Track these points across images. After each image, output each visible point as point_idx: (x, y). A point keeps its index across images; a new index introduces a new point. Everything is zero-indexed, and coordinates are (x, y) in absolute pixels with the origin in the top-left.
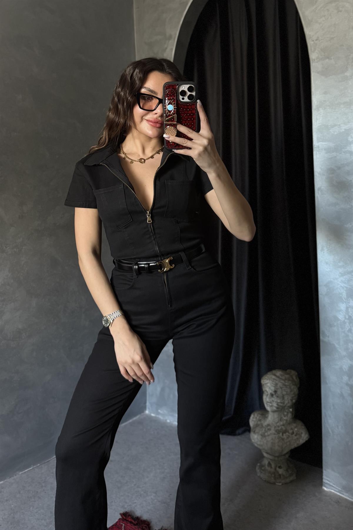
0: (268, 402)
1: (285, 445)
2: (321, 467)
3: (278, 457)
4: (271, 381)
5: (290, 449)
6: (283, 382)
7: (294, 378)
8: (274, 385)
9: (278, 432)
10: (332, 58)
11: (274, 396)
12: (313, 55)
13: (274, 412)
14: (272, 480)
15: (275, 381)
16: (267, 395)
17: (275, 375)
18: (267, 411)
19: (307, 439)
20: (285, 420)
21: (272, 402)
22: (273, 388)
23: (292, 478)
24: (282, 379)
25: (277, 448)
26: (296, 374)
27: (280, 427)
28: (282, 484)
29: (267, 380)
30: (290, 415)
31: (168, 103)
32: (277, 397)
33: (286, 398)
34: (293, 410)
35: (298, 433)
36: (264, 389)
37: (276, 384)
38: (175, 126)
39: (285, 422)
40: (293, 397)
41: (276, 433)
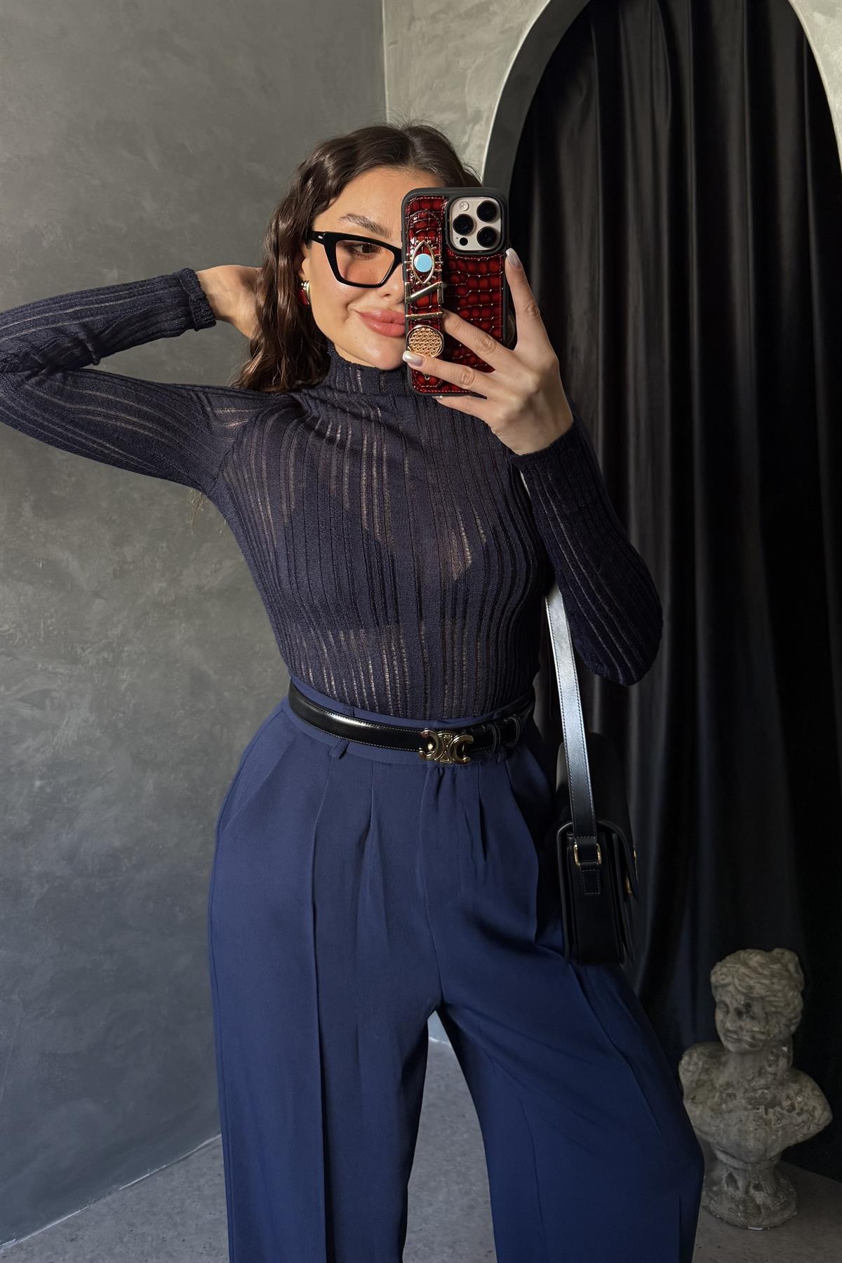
0: (728, 1030)
1: (774, 1137)
3: (754, 1164)
4: (736, 981)
5: (785, 1146)
6: (767, 982)
7: (792, 968)
8: (744, 990)
9: (754, 1103)
11: (745, 1016)
14: (740, 1218)
15: (747, 980)
16: (728, 1012)
17: (745, 964)
19: (828, 1123)
20: (771, 1074)
21: (740, 1031)
22: (741, 998)
23: (786, 1214)
24: (765, 977)
25: (751, 1144)
26: (797, 958)
27: (760, 1092)
28: (765, 1229)
29: (725, 974)
30: (783, 1063)
31: (416, 250)
32: (753, 1018)
33: (774, 1021)
34: (789, 1051)
35: (805, 1108)
36: (717, 999)
37: (751, 988)
39: (770, 1078)
40: (790, 1020)
41: (750, 1107)
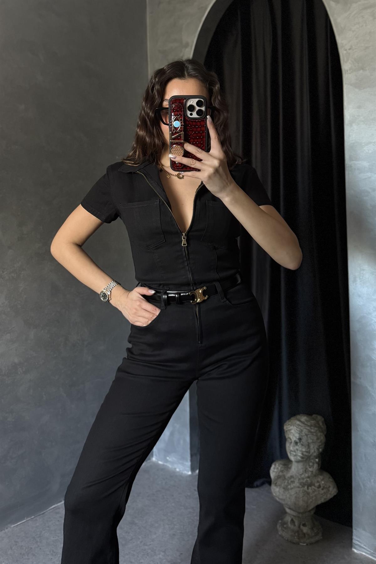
0: (291, 451)
1: (311, 500)
2: (351, 526)
3: (302, 513)
4: (295, 427)
5: (316, 504)
6: (308, 428)
7: (321, 424)
8: (298, 432)
9: (303, 485)
10: (367, 69)
11: (299, 444)
12: (345, 66)
13: (298, 462)
14: (296, 539)
15: (300, 427)
16: (291, 443)
17: (300, 421)
18: (290, 461)
19: (335, 494)
20: (310, 471)
21: (296, 451)
22: (297, 435)
23: (317, 538)
24: (308, 426)
25: (301, 503)
26: (323, 419)
27: (305, 480)
28: (307, 545)
29: (291, 425)
30: (316, 466)
31: (174, 119)
32: (302, 445)
33: (312, 446)
34: (319, 461)
35: (326, 486)
36: (287, 437)
37: (301, 431)
38: (182, 145)
39: (310, 474)
40: (319, 446)
41: (301, 486)
